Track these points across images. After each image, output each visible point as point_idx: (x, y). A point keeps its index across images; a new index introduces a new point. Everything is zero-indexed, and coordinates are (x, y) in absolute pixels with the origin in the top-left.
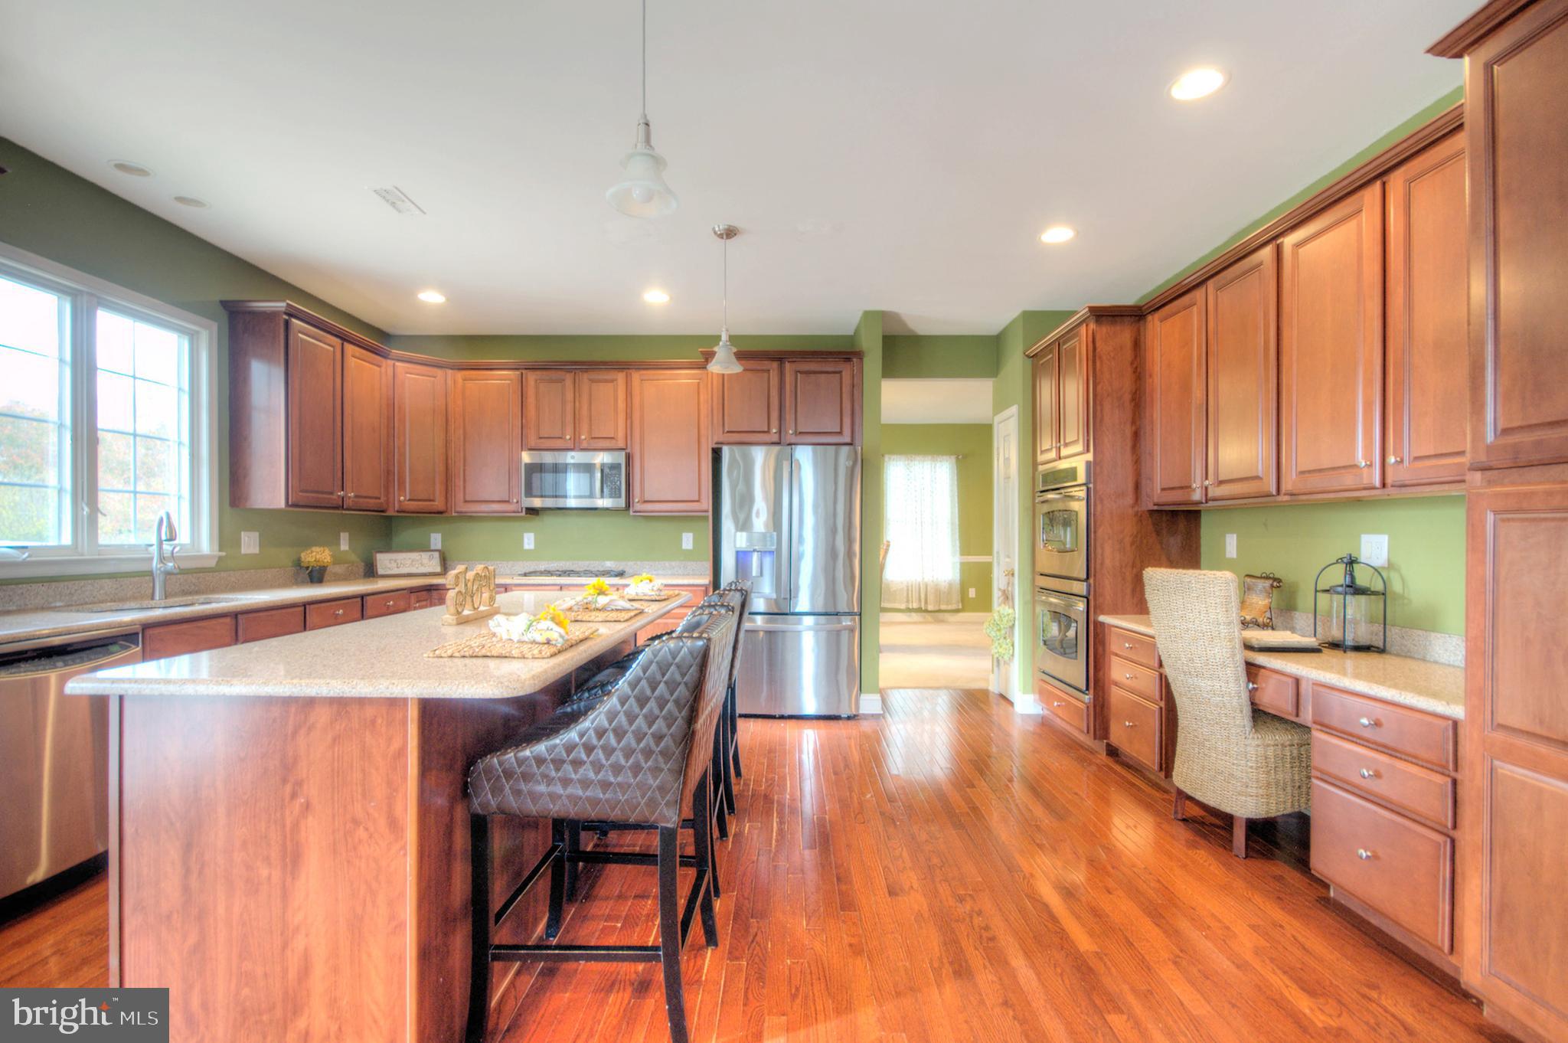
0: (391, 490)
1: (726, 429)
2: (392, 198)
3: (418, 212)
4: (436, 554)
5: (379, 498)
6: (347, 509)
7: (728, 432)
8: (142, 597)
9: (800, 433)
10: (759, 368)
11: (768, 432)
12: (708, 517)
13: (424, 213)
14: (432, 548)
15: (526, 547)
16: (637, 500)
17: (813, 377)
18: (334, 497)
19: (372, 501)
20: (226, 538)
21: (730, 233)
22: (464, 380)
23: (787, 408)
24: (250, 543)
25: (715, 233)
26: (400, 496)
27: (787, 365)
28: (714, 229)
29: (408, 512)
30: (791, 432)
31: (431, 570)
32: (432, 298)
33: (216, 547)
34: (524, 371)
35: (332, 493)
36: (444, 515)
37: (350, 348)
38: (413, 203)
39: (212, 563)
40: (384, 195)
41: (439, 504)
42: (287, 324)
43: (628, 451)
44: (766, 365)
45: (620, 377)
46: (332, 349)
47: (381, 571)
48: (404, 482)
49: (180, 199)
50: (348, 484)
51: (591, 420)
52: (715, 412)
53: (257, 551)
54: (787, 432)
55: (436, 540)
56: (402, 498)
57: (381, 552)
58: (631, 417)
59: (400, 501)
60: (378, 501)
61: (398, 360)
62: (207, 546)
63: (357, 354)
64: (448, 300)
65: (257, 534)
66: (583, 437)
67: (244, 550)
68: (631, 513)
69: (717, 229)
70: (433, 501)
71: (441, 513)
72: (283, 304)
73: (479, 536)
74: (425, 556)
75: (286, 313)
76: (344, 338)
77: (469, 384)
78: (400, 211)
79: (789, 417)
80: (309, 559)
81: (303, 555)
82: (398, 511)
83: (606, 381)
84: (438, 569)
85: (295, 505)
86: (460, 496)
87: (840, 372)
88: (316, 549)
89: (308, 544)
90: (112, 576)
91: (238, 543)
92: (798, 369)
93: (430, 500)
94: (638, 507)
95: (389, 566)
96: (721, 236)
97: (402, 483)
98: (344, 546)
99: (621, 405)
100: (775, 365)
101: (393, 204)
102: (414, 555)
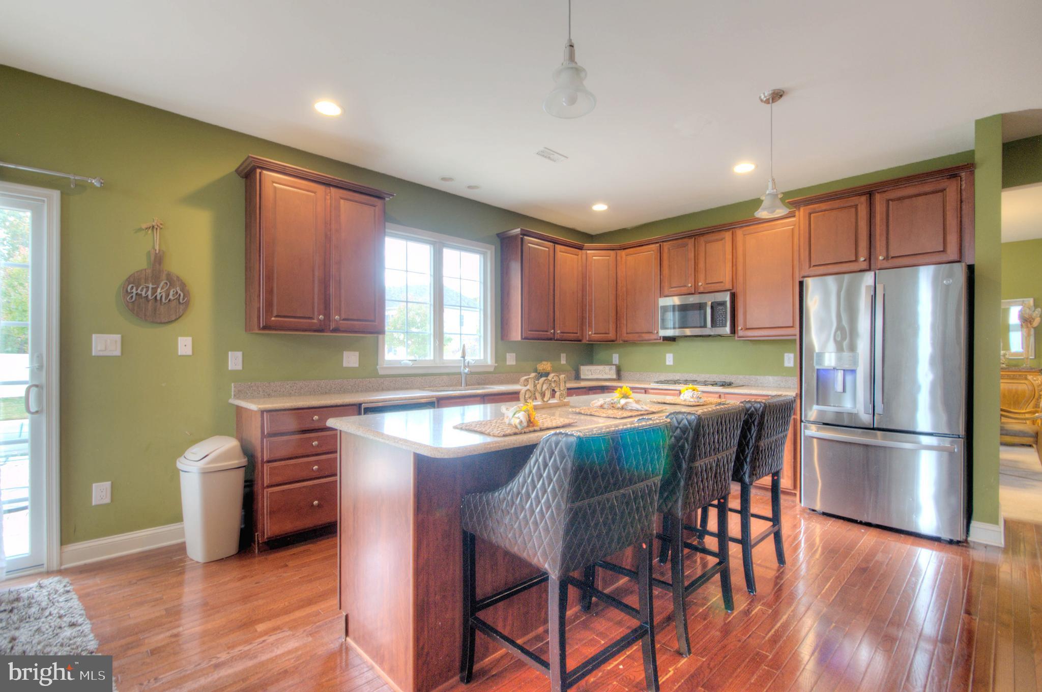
0: (584, 328)
1: (813, 264)
2: (547, 154)
3: (563, 158)
4: (614, 367)
5: (577, 333)
6: (556, 340)
7: (814, 266)
8: (456, 385)
9: (892, 257)
10: (847, 205)
11: (856, 260)
12: (795, 340)
13: (567, 158)
14: (614, 363)
15: (668, 363)
16: (740, 328)
17: (907, 201)
18: (549, 333)
19: (572, 335)
20: (499, 356)
21: (777, 95)
22: (627, 255)
23: (878, 237)
24: (511, 359)
25: (762, 100)
26: (589, 331)
27: (878, 197)
28: (760, 97)
29: (594, 341)
30: (881, 258)
31: (609, 377)
32: (600, 207)
33: (494, 361)
34: (661, 244)
35: (547, 331)
36: (616, 342)
37: (558, 247)
38: (558, 153)
39: (492, 369)
40: (542, 154)
41: (611, 336)
42: (522, 239)
43: (733, 291)
44: (855, 200)
45: (728, 235)
46: (547, 249)
47: (582, 377)
48: (592, 323)
49: (470, 187)
50: (557, 326)
51: (706, 271)
52: (802, 250)
53: (514, 363)
54: (877, 259)
55: (616, 358)
56: (590, 333)
57: (583, 365)
58: (736, 265)
59: (589, 335)
60: (575, 335)
61: (589, 250)
62: (490, 361)
63: (563, 250)
64: (609, 207)
65: (514, 354)
66: (700, 284)
67: (508, 363)
68: (736, 338)
69: (763, 97)
70: (608, 334)
71: (613, 341)
72: (519, 230)
73: (639, 355)
74: (607, 368)
75: (521, 234)
76: (555, 242)
77: (629, 258)
78: (555, 161)
79: (880, 244)
80: (540, 368)
81: (538, 366)
82: (588, 341)
83: (717, 240)
84: (614, 377)
85: (526, 338)
86: (624, 330)
87: (943, 190)
88: (544, 363)
89: (541, 360)
90: (448, 374)
91: (505, 360)
92: (888, 198)
93: (606, 333)
94: (741, 333)
95: (587, 373)
96: (767, 102)
97: (590, 323)
98: (563, 361)
99: (729, 257)
100: (863, 199)
101: (549, 158)
102: (601, 368)
